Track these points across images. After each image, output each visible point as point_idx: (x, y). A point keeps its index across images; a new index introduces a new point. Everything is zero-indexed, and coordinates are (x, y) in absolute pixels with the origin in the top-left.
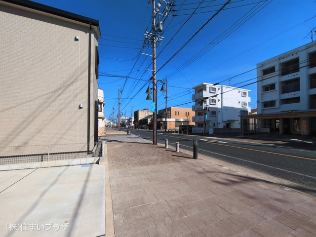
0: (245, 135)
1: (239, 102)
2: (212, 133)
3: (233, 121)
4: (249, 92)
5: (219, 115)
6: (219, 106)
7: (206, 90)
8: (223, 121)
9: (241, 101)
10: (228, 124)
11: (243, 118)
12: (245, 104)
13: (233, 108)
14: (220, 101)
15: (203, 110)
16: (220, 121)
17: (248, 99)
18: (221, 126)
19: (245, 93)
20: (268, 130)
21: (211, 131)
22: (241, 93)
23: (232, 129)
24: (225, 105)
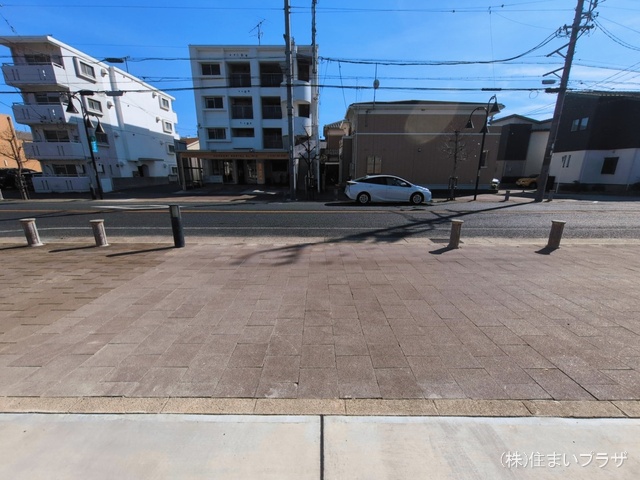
0: (188, 188)
1: (157, 120)
2: (111, 189)
3: (152, 161)
4: (172, 101)
5: (118, 145)
6: (114, 123)
7: (61, 63)
8: (130, 161)
9: (161, 119)
10: (143, 167)
11: (182, 156)
12: (169, 125)
13: (147, 130)
14: (113, 108)
15: (64, 124)
16: (121, 159)
17: (171, 117)
18: (127, 172)
19: (165, 102)
20: (220, 179)
21: (107, 185)
22: (156, 98)
23: (153, 179)
24: (127, 120)
